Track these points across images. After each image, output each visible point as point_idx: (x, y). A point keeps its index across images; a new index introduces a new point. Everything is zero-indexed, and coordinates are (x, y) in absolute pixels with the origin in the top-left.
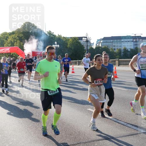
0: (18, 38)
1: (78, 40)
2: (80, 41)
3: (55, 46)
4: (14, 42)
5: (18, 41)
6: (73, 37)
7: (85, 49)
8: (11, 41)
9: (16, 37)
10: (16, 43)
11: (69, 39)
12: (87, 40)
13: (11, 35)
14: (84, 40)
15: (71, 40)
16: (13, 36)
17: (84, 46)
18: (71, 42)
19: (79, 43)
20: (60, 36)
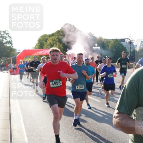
0: (57, 40)
1: (120, 41)
2: (122, 43)
3: (95, 48)
4: (54, 44)
5: (58, 43)
6: (115, 39)
7: (127, 51)
8: (51, 43)
9: (56, 39)
10: (55, 45)
11: (110, 40)
12: (130, 41)
13: (51, 37)
14: (127, 42)
15: (112, 42)
16: (53, 37)
17: (126, 48)
18: (112, 44)
19: (121, 45)
20: (101, 37)
